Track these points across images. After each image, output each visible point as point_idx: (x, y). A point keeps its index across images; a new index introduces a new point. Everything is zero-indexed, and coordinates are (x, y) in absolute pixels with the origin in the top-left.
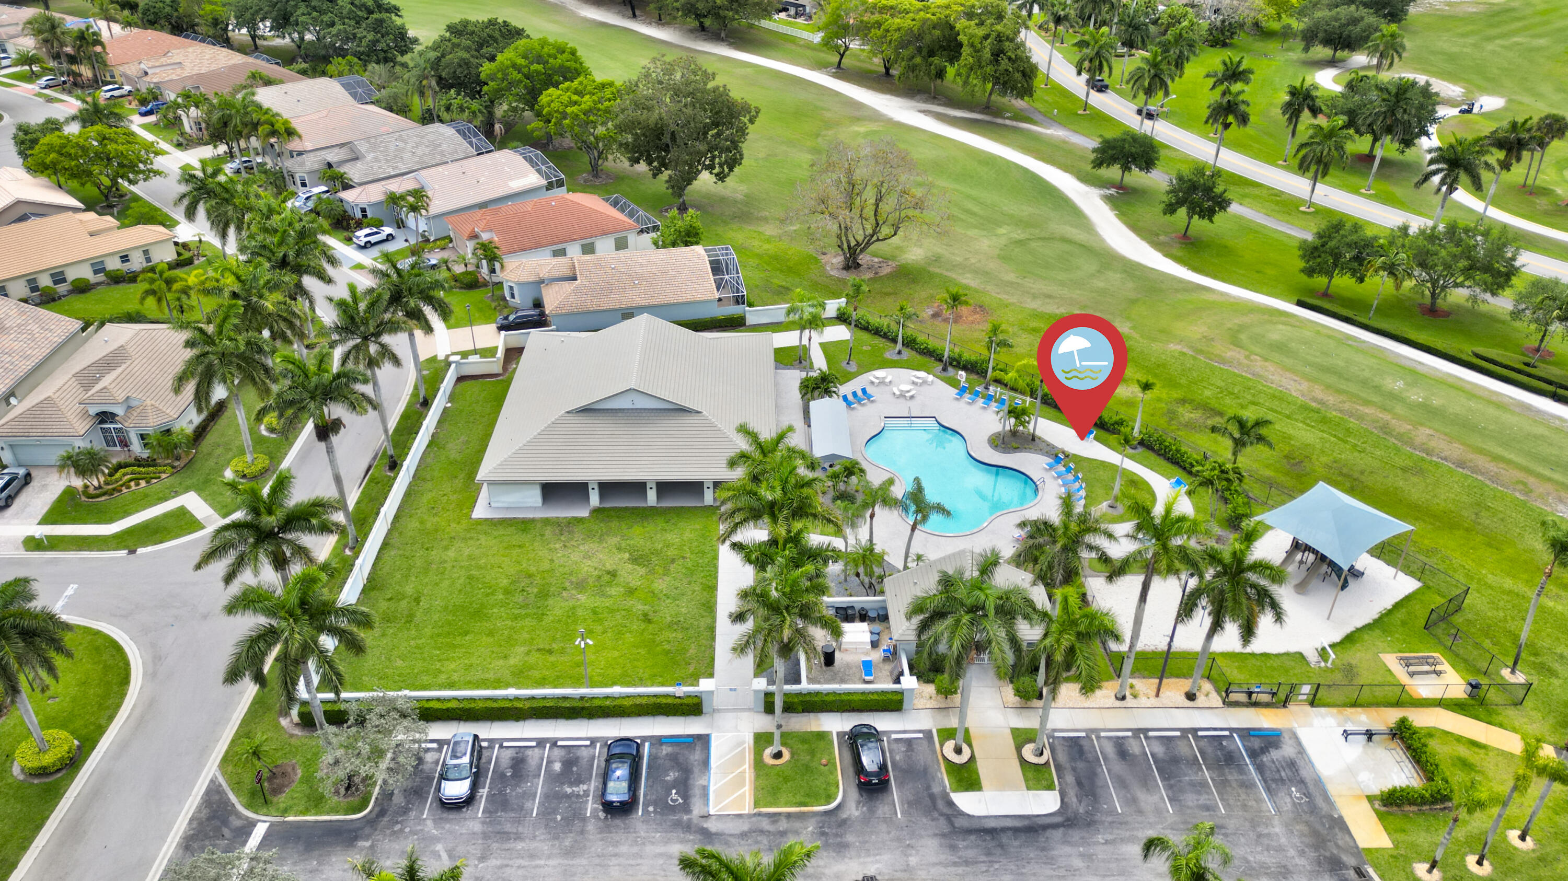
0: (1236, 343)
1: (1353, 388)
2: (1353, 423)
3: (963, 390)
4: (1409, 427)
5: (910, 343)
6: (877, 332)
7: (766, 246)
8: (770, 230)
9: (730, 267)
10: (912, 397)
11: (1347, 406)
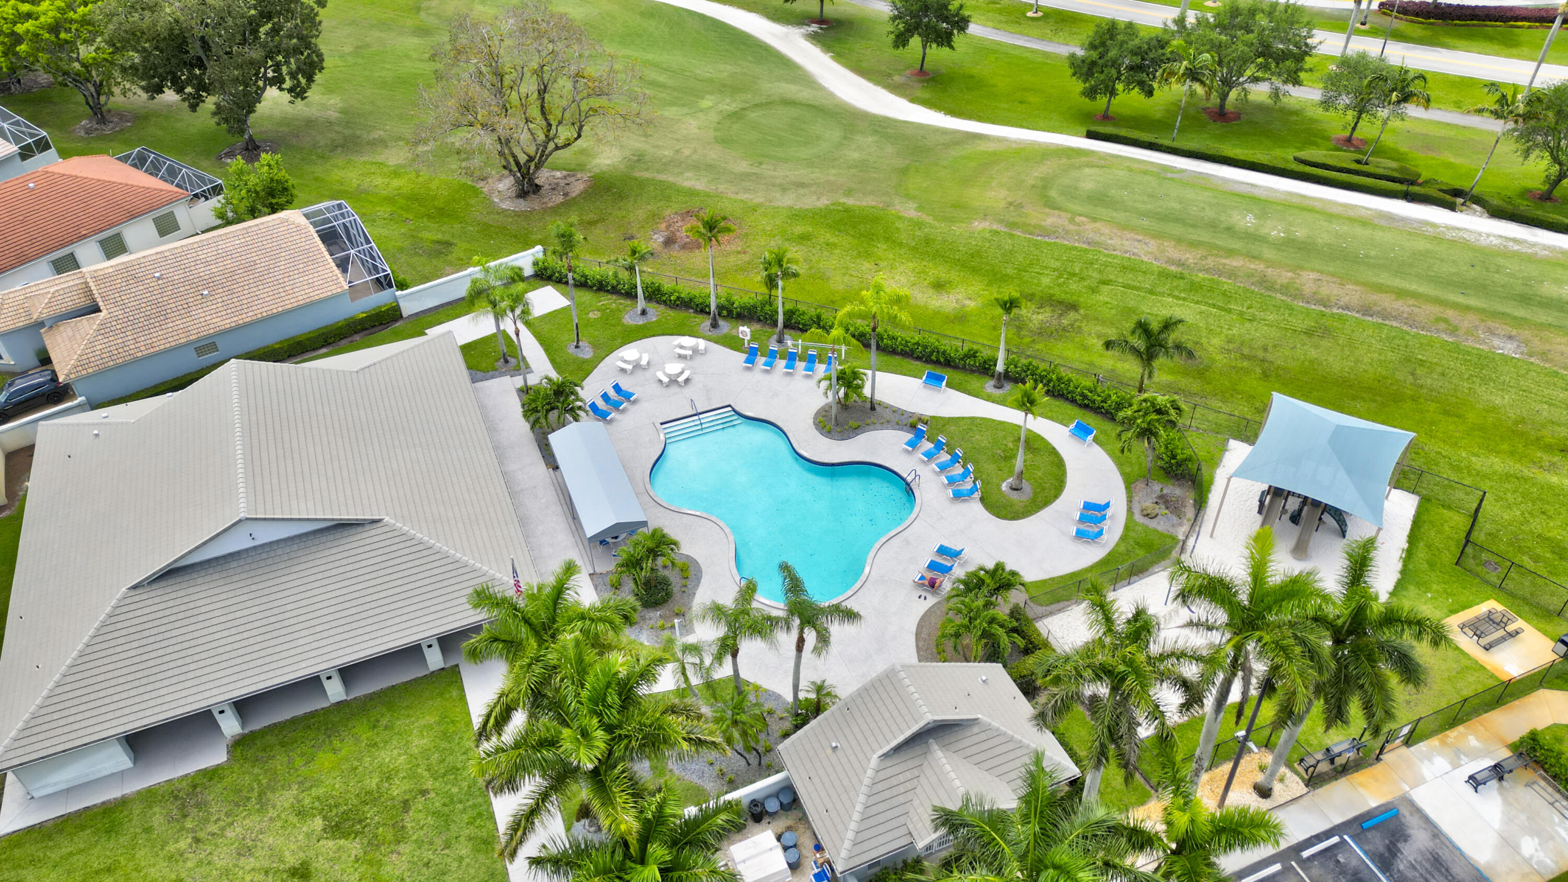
0: (1052, 205)
1: (1205, 236)
2: (1227, 284)
3: (752, 354)
4: (1290, 274)
5: (654, 295)
6: (601, 287)
7: (396, 183)
8: (395, 156)
9: (353, 232)
10: (687, 381)
11: (1211, 262)
